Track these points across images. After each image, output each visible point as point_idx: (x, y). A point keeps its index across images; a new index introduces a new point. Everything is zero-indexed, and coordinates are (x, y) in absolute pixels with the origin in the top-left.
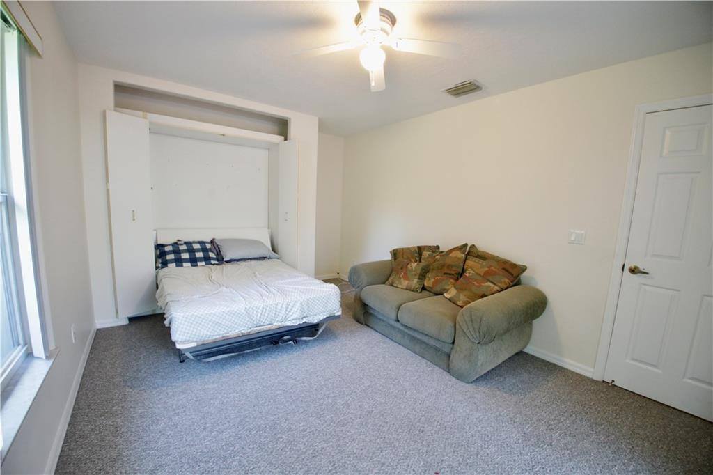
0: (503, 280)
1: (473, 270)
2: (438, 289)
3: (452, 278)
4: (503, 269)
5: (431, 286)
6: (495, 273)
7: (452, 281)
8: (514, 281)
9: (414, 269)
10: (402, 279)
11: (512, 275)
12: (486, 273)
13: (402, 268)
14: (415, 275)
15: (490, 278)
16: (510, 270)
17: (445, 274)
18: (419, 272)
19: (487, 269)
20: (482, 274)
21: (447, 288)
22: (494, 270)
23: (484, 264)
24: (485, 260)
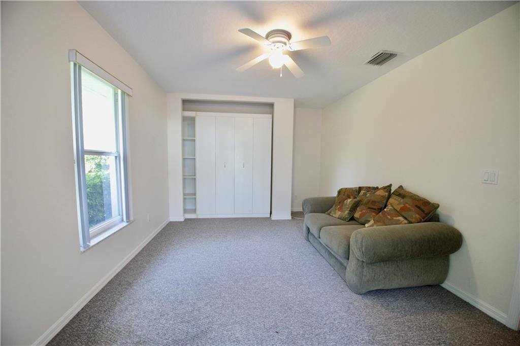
0: (414, 216)
1: (392, 206)
2: (363, 220)
3: (374, 212)
4: (416, 206)
5: (358, 217)
6: (410, 210)
7: (374, 214)
8: (425, 217)
9: (348, 204)
10: (337, 211)
11: (423, 211)
12: (402, 209)
13: (340, 203)
14: (348, 208)
15: (403, 213)
16: (422, 207)
17: (369, 208)
18: (350, 206)
19: (403, 205)
20: (398, 210)
21: (369, 220)
22: (409, 207)
23: (402, 201)
24: (403, 198)
